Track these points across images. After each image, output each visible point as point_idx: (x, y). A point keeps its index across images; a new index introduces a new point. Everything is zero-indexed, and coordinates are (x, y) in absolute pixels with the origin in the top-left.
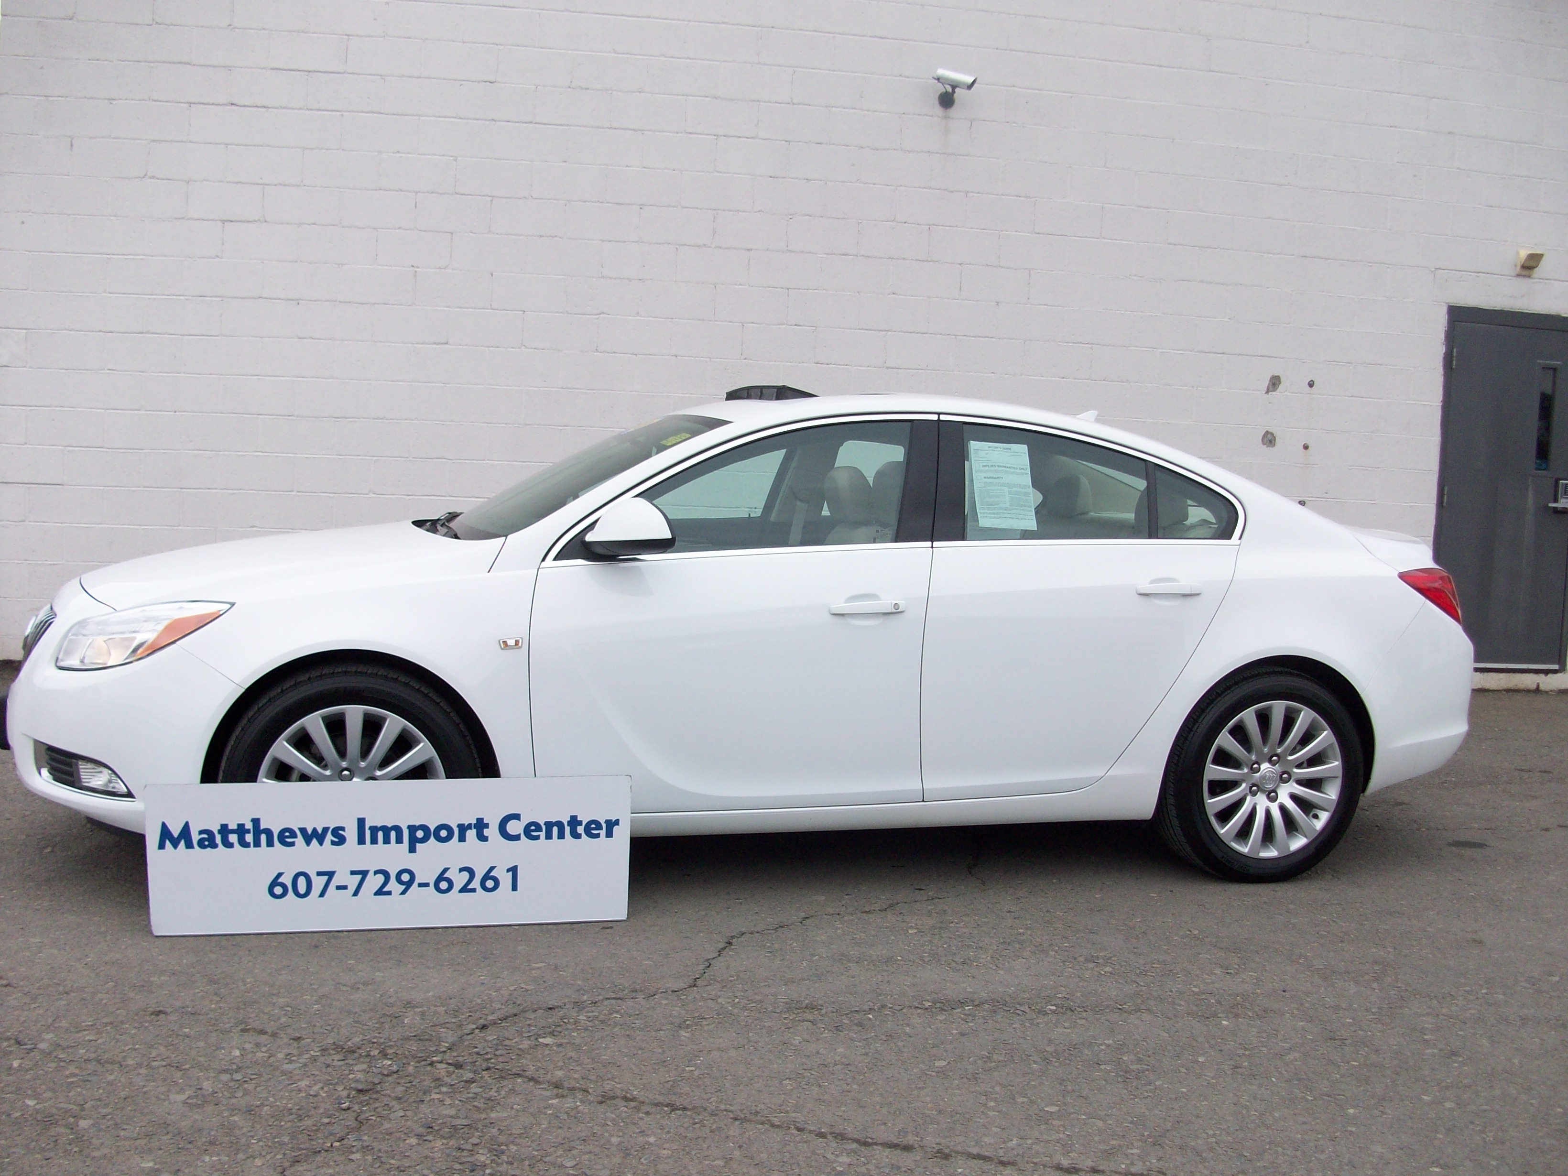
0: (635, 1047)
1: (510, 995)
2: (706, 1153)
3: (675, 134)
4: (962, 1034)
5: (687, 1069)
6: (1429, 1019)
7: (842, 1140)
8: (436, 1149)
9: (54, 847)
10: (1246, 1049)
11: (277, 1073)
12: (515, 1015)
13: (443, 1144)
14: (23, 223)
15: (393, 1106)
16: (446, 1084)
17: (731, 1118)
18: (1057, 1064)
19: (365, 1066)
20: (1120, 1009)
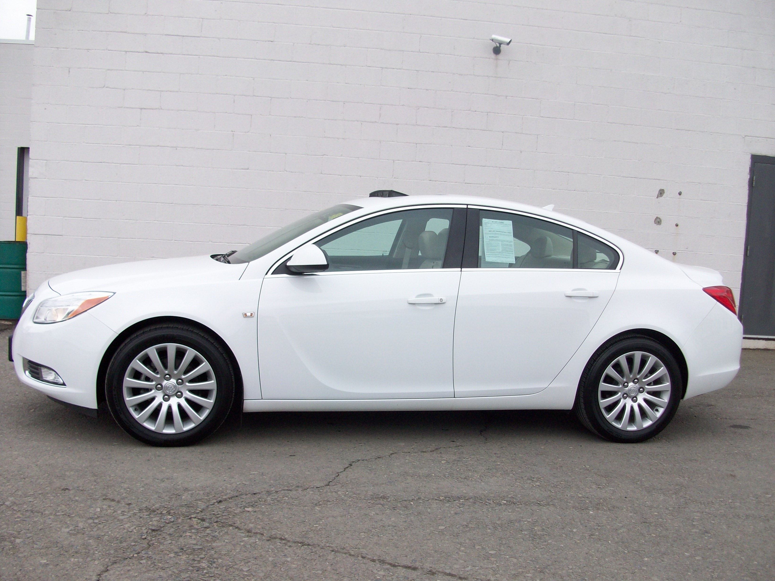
0: (291, 514)
1: (236, 486)
2: (314, 567)
3: (362, 67)
4: (456, 514)
5: (315, 525)
6: (698, 514)
7: (383, 563)
8: (182, 560)
9: (35, 409)
10: (599, 526)
11: (116, 520)
12: (237, 496)
13: (186, 557)
14: (45, 109)
15: (167, 538)
16: (195, 529)
17: (331, 551)
18: (500, 530)
19: (158, 518)
20: (539, 504)
